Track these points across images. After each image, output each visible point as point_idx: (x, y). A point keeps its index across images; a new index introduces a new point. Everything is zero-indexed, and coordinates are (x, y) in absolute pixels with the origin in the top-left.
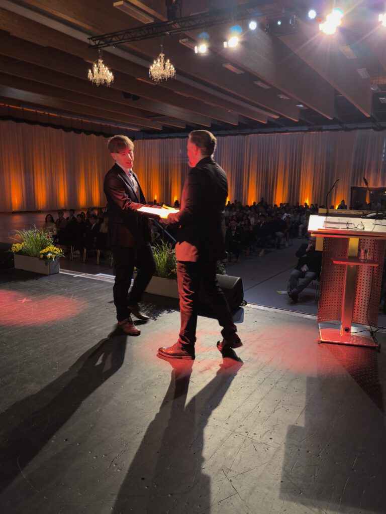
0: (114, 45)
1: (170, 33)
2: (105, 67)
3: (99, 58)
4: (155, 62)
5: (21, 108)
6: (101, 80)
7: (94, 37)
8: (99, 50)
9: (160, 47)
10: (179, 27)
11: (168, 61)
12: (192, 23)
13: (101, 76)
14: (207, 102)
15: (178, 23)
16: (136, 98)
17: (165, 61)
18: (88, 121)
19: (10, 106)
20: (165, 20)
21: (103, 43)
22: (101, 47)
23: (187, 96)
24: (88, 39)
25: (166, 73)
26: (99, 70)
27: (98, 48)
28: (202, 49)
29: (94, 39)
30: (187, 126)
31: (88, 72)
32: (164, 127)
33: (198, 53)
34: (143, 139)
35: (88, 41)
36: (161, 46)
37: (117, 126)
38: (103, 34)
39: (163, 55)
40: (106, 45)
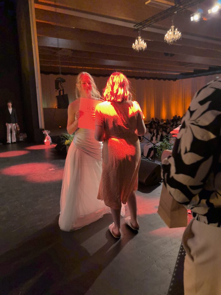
0: (147, 27)
1: (177, 12)
4: (168, 32)
5: (113, 69)
6: (139, 48)
7: (137, 25)
9: (172, 22)
10: (183, 7)
12: (190, 2)
13: (139, 46)
15: (182, 5)
16: (172, 55)
17: (175, 30)
18: (149, 72)
21: (142, 26)
23: (206, 49)
24: (134, 26)
26: (138, 43)
28: (195, 18)
30: (210, 68)
32: (195, 70)
37: (166, 73)
38: (141, 21)
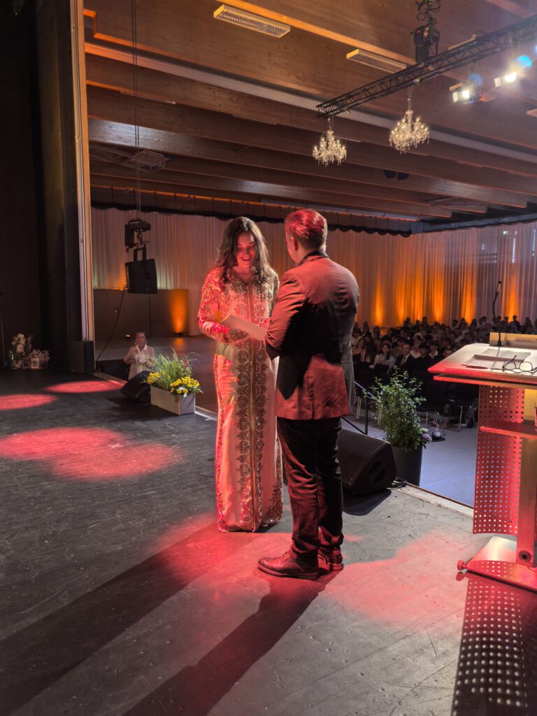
0: (348, 109)
1: (421, 80)
2: (336, 140)
3: (328, 129)
4: (399, 124)
5: (262, 204)
6: (329, 157)
8: (329, 119)
9: (408, 102)
10: (434, 69)
11: (418, 120)
12: (452, 60)
13: (329, 153)
14: (511, 172)
15: (432, 64)
16: (403, 176)
17: (414, 120)
18: (346, 213)
19: (250, 203)
20: (413, 63)
21: (336, 108)
22: (331, 115)
23: (481, 166)
24: (317, 107)
25: (413, 137)
26: (328, 145)
27: (328, 117)
28: (464, 95)
29: (325, 105)
30: (489, 209)
31: (313, 149)
32: (454, 214)
33: (458, 102)
34: (424, 231)
35: (317, 109)
36: (409, 100)
37: (386, 217)
38: (336, 97)
39: (412, 112)
40: (338, 111)
